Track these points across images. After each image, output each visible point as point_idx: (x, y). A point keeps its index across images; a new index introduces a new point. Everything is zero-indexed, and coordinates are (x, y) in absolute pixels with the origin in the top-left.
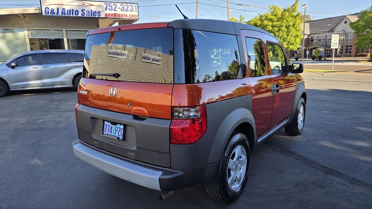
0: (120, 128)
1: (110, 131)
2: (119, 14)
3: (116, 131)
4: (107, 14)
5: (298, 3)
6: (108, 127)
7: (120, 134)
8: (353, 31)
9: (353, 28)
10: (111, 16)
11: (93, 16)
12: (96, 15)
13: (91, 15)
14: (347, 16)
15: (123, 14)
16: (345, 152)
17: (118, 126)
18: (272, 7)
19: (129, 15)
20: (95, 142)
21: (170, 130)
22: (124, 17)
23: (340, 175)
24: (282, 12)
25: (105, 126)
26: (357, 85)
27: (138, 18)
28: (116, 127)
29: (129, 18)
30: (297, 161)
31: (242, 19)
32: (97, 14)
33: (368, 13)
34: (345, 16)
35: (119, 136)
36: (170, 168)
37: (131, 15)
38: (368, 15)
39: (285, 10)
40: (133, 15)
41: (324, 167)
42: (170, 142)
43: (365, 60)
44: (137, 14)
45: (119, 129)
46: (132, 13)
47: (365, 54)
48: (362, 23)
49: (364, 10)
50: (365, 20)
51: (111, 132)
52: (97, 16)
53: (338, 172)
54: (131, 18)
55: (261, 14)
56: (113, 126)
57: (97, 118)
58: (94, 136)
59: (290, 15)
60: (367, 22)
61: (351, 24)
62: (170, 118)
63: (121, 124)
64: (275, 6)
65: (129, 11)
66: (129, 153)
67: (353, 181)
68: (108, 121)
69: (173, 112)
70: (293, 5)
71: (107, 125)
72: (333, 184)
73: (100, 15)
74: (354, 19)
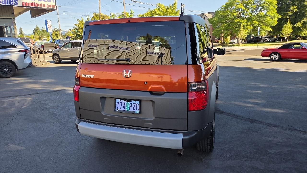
0: (135, 104)
1: (123, 108)
2: (36, 4)
3: (130, 106)
4: (24, 3)
5: (177, 2)
6: (120, 104)
7: (135, 108)
8: (211, 25)
9: (211, 23)
10: (29, 5)
11: (9, 4)
12: (12, 4)
13: (8, 3)
14: (205, 14)
15: (41, 4)
16: (251, 107)
17: (133, 102)
18: (158, 5)
19: (47, 5)
20: (105, 119)
21: (188, 100)
22: (42, 6)
23: (260, 122)
24: (166, 9)
25: (117, 104)
26: (225, 62)
27: (55, 8)
28: (130, 103)
29: (47, 7)
30: (229, 117)
31: (132, 13)
32: (14, 2)
33: (219, 12)
34: (204, 14)
35: (134, 111)
36: (187, 130)
37: (49, 5)
38: (220, 14)
39: (168, 8)
40: (50, 6)
41: (247, 118)
42: (188, 110)
43: (220, 46)
44: (54, 4)
45: (133, 105)
46: (49, 4)
47: (218, 41)
48: (216, 19)
49: (217, 10)
50: (218, 17)
51: (125, 108)
52: (14, 5)
53: (258, 121)
54: (49, 8)
55: (151, 10)
56: (126, 102)
57: (106, 97)
58: (103, 113)
59: (172, 12)
60: (219, 18)
61: (209, 20)
62: (186, 91)
63: (135, 100)
64: (161, 4)
65: (47, 1)
66: (146, 123)
67: (269, 125)
68: (121, 99)
69: (189, 87)
70: (173, 4)
71: (119, 102)
72: (260, 128)
73: (17, 3)
74: (210, 17)
